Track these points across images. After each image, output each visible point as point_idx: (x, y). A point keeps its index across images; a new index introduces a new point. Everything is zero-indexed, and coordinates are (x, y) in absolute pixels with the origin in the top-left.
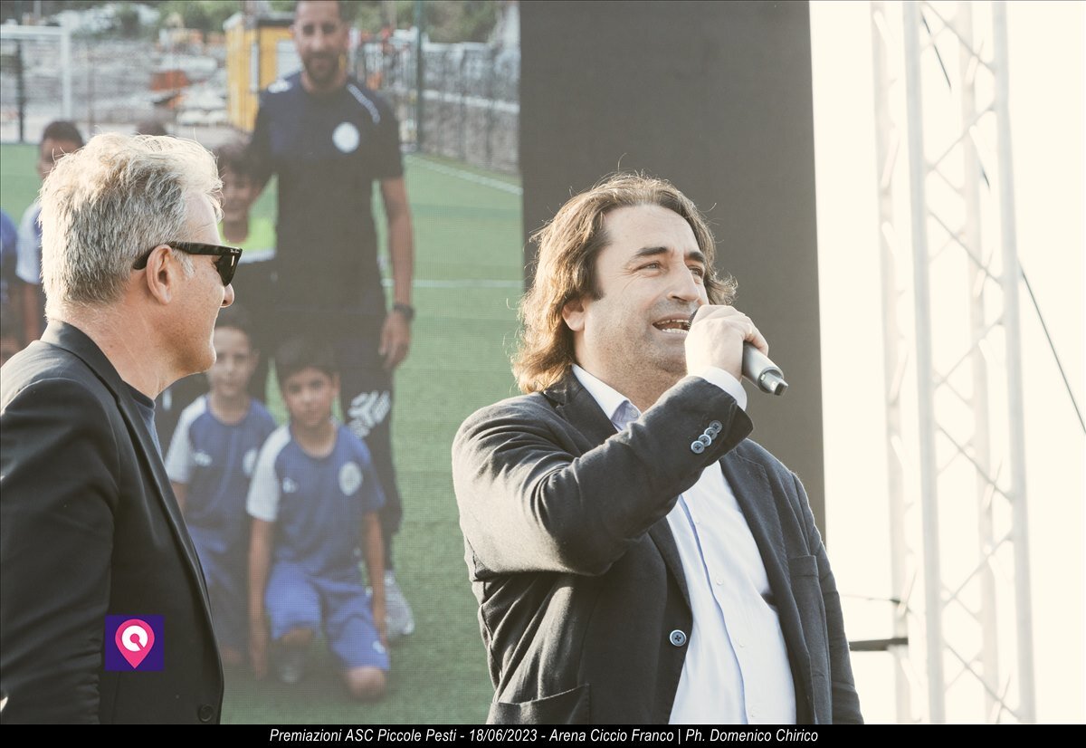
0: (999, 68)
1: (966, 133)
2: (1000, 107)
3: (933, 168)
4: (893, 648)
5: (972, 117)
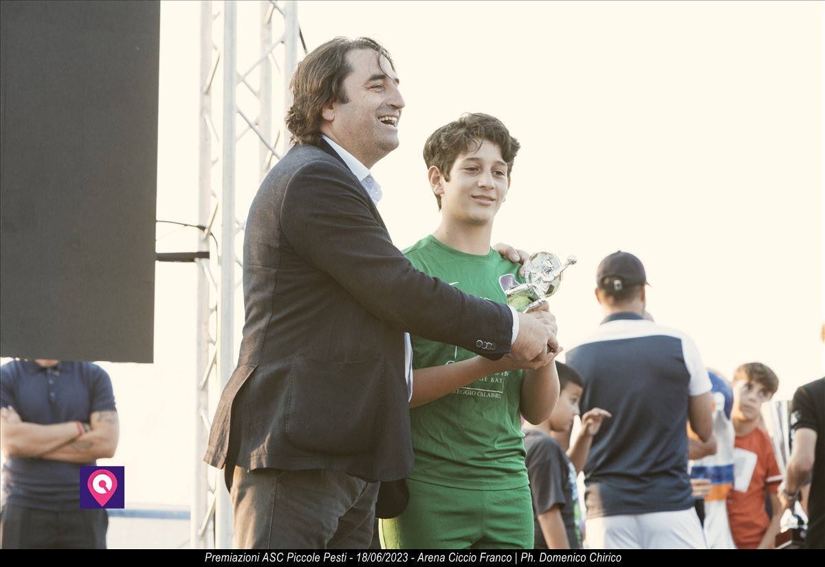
4: (197, 259)
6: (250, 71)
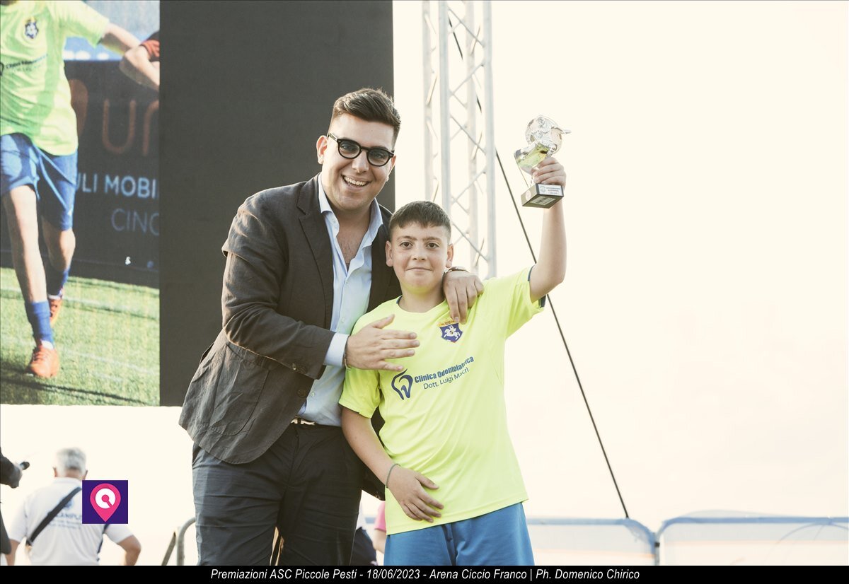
0: (487, 45)
1: (471, 77)
2: (487, 64)
3: (453, 94)
5: (472, 69)
6: (461, 194)
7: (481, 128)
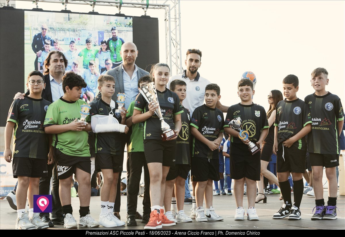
0: (180, 45)
2: (180, 49)
5: (177, 50)
7: (179, 63)
